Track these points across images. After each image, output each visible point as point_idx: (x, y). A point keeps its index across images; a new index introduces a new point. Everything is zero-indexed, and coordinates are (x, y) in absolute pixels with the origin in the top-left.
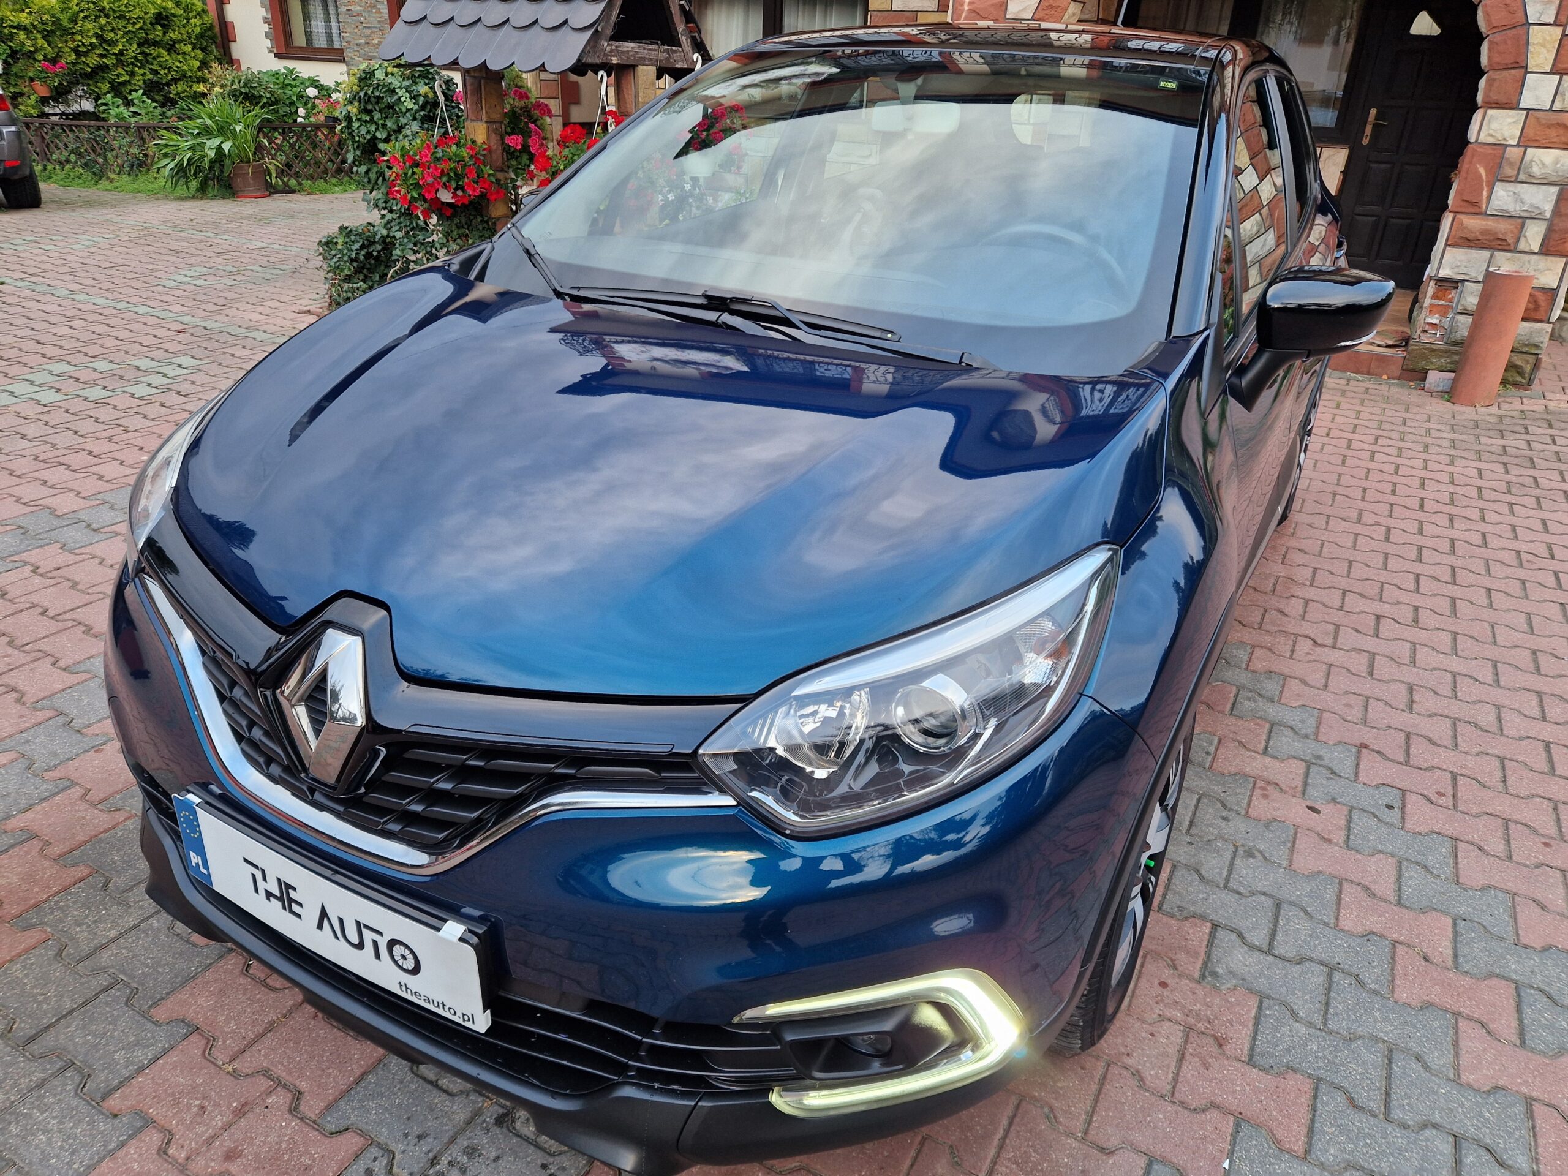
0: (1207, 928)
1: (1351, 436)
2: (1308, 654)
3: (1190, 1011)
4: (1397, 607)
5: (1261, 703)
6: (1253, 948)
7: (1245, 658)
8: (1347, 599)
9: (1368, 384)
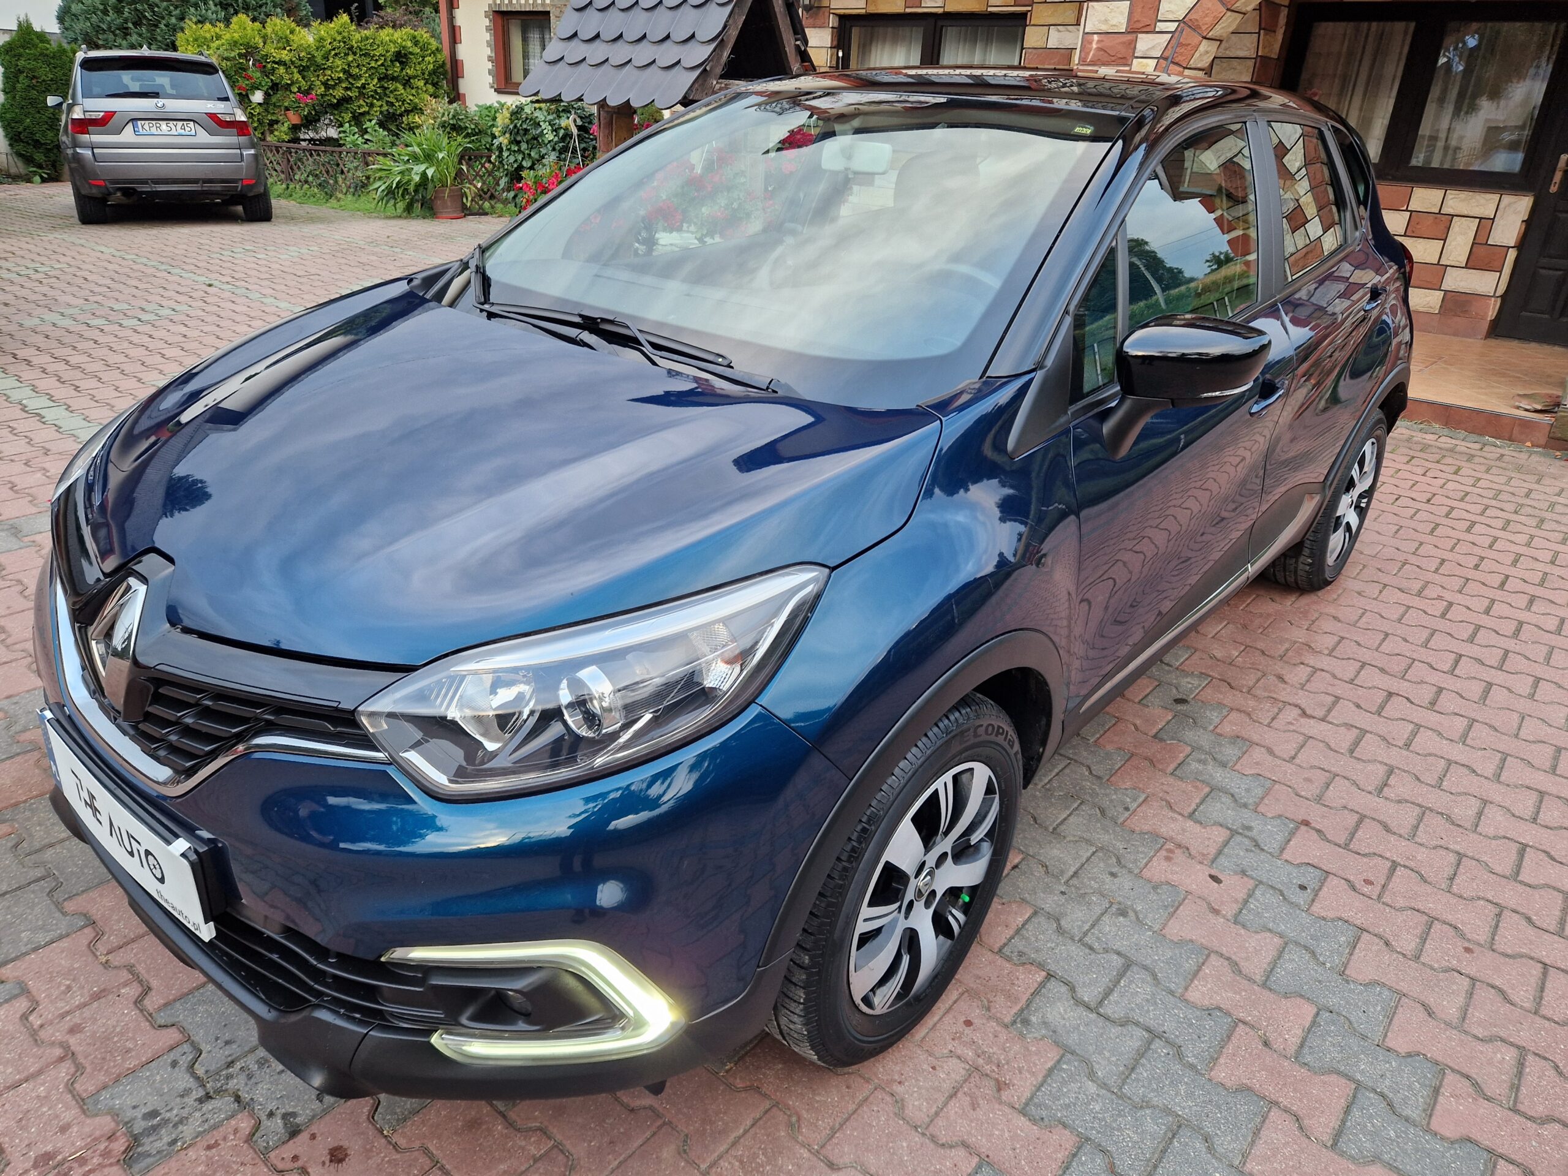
0: (1040, 976)
1: (1455, 504)
2: (1290, 723)
3: (984, 1052)
4: (1419, 686)
5: (1210, 767)
6: (1079, 1002)
7: (1217, 721)
8: (1362, 672)
9: (1506, 451)
